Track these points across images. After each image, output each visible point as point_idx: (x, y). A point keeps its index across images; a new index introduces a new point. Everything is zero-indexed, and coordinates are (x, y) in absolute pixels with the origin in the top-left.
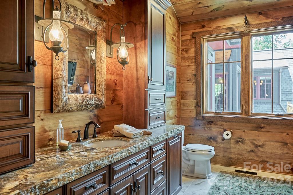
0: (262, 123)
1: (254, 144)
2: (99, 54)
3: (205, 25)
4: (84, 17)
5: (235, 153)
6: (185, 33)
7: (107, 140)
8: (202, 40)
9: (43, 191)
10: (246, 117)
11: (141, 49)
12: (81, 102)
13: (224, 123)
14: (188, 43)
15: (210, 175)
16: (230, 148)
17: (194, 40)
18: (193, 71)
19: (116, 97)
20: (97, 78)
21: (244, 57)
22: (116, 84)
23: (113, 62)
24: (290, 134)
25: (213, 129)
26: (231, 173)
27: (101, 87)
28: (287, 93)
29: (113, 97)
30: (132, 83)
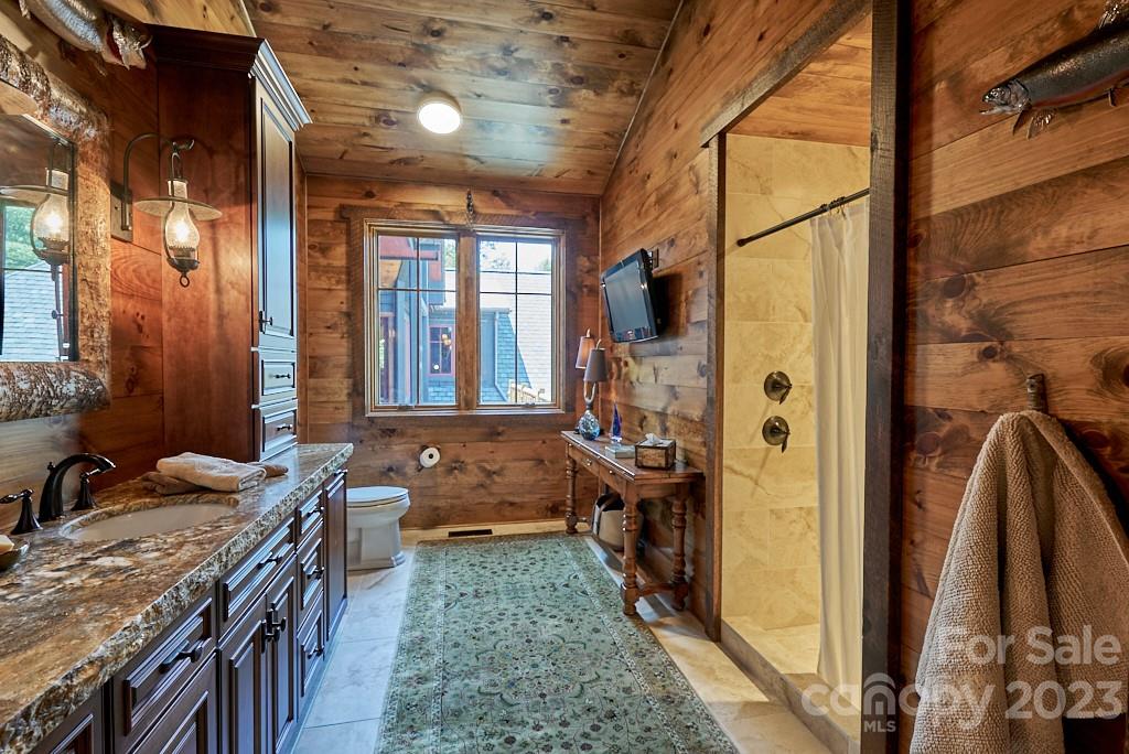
0: (499, 424)
1: (484, 470)
2: (87, 224)
3: (374, 191)
4: (34, 81)
5: (445, 497)
6: (317, 201)
7: (139, 510)
8: (366, 227)
9: (52, 719)
10: (468, 413)
11: (232, 228)
12: (24, 386)
13: (421, 431)
14: (326, 230)
15: (399, 555)
16: (436, 486)
17: (343, 226)
18: (342, 303)
19: (141, 371)
20: (81, 306)
21: (462, 282)
22: (140, 328)
23: (131, 256)
24: (547, 441)
25: (396, 448)
26: (444, 542)
27: (96, 335)
28: (507, 361)
29: (133, 369)
30: (199, 327)
